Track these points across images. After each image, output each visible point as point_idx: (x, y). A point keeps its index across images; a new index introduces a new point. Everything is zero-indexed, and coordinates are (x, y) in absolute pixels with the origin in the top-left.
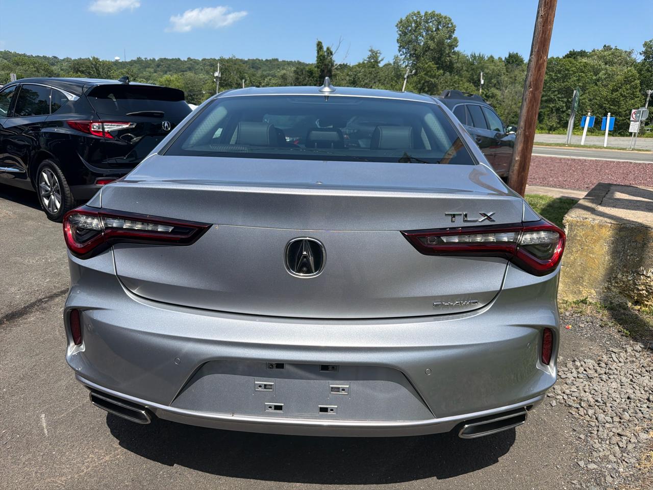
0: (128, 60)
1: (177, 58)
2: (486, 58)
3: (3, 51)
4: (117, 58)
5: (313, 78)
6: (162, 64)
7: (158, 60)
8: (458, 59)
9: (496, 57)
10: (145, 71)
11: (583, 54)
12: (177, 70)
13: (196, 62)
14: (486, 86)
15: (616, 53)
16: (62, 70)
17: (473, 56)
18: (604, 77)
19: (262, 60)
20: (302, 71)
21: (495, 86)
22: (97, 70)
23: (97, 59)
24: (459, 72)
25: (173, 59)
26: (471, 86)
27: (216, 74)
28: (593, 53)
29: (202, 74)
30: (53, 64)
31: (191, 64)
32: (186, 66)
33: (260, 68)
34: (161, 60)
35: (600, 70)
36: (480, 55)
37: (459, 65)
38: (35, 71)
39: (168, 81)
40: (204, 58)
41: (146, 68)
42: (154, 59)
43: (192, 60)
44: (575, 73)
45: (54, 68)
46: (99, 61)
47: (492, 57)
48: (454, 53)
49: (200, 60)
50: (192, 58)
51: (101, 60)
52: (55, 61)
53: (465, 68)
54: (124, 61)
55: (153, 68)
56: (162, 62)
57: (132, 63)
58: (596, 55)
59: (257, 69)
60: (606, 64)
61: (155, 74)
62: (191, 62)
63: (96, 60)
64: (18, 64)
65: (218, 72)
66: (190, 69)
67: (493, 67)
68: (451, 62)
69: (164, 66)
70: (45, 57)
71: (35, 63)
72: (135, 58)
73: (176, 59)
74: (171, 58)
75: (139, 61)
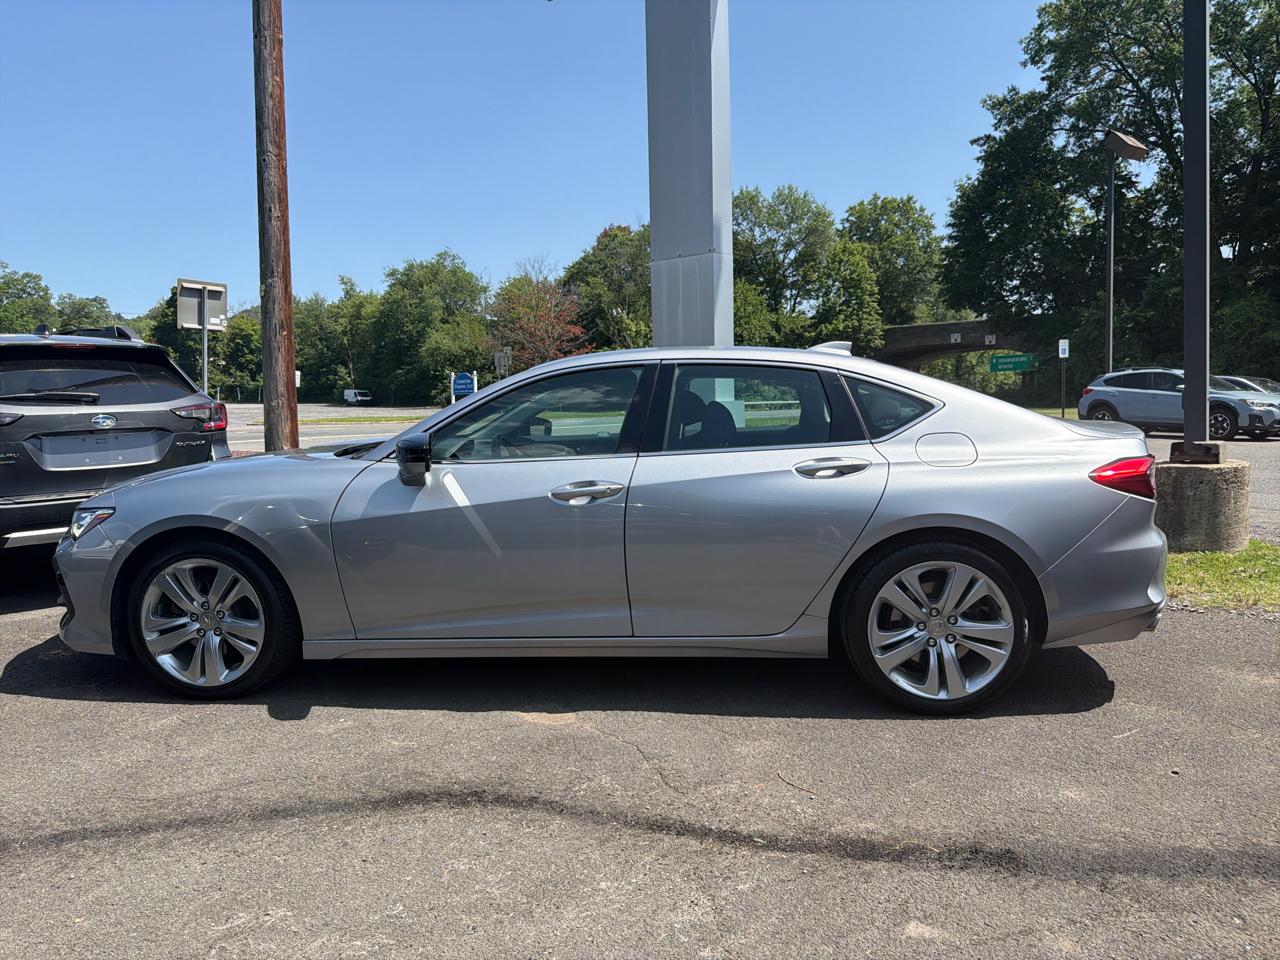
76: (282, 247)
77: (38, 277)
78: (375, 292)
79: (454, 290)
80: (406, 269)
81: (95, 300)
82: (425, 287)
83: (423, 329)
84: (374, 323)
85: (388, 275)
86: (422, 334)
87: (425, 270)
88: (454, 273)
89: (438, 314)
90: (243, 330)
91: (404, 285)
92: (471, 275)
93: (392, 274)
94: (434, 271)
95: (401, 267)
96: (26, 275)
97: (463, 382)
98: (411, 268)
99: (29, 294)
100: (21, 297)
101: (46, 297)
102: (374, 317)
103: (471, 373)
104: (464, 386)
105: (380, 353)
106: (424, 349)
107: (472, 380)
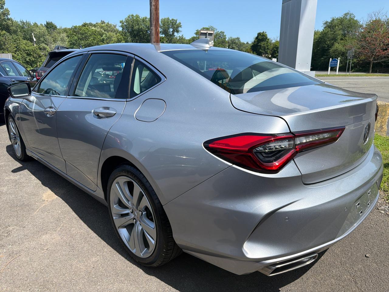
2: (32, 24)
8: (12, 23)
9: (39, 24)
11: (91, 24)
14: (38, 43)
15: (108, 25)
17: (22, 22)
18: (105, 38)
21: (43, 42)
24: (15, 32)
26: (29, 42)
28: (97, 24)
35: (103, 34)
36: (27, 22)
37: (14, 28)
44: (91, 35)
47: (36, 23)
48: (9, 19)
53: (19, 30)
58: (98, 25)
60: (105, 31)
67: (39, 30)
68: (7, 25)
76: (155, 16)
77: (224, 32)
78: (319, 30)
79: (348, 27)
80: (331, 21)
81: (237, 38)
82: (336, 27)
83: (333, 43)
84: (317, 41)
85: (324, 24)
86: (333, 44)
87: (339, 20)
88: (350, 20)
89: (339, 37)
90: (276, 46)
91: (329, 27)
92: (356, 21)
93: (326, 23)
94: (341, 21)
95: (329, 20)
96: (221, 32)
97: (334, 62)
98: (333, 20)
99: (221, 37)
100: (219, 38)
101: (225, 38)
102: (317, 39)
103: (338, 59)
104: (334, 64)
105: (317, 52)
106: (331, 50)
107: (337, 61)
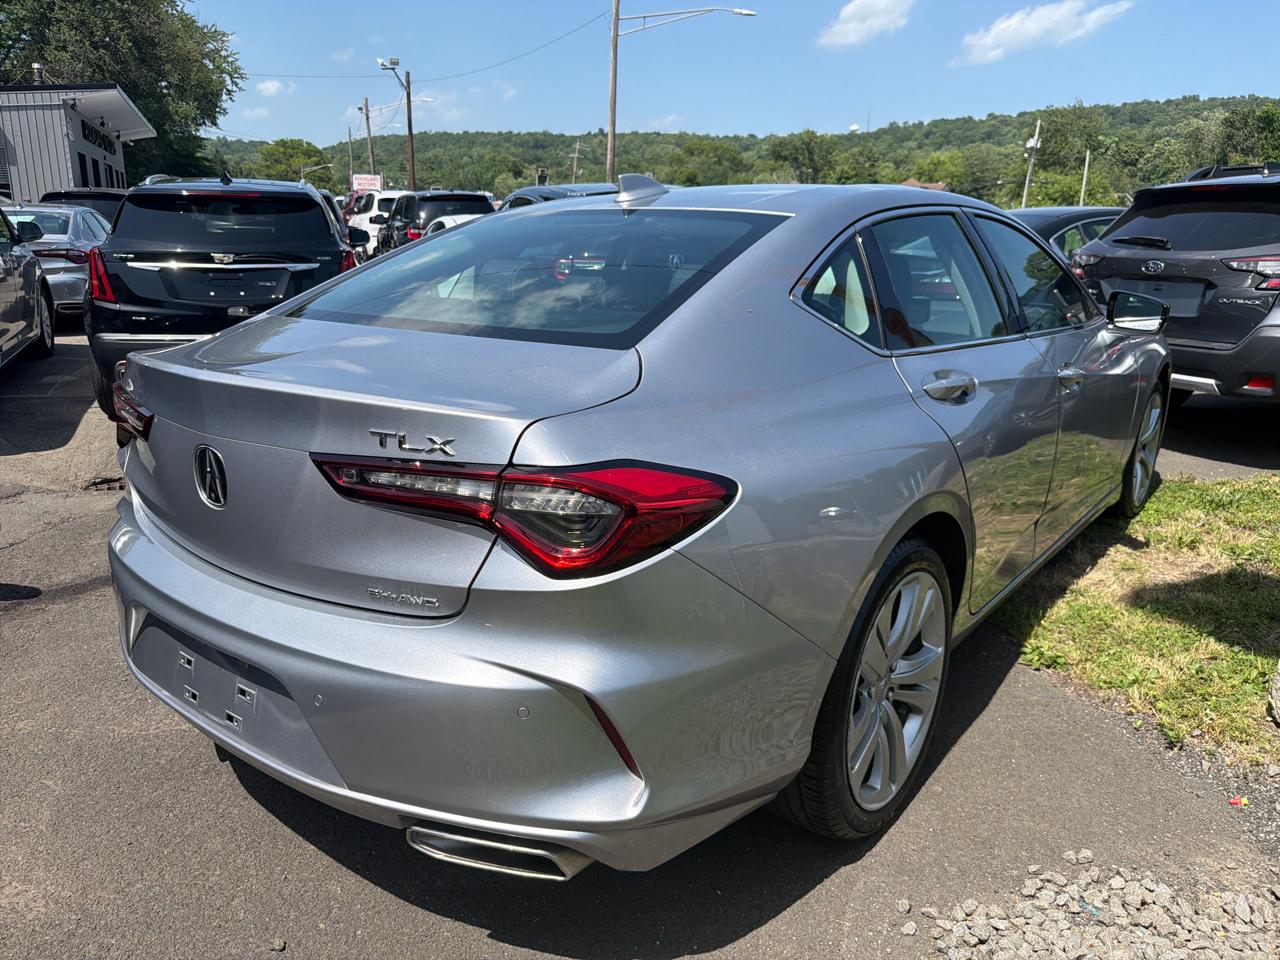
0: (873, 129)
1: (966, 116)
3: (677, 133)
4: (854, 127)
5: (1272, 132)
6: (935, 130)
7: (929, 125)
10: (901, 147)
12: (962, 141)
13: (1005, 121)
16: (759, 157)
19: (1157, 102)
20: (1245, 118)
22: (810, 153)
23: (813, 133)
25: (957, 120)
27: (1031, 143)
29: (1012, 145)
30: (747, 149)
31: (994, 126)
32: (984, 131)
33: (1149, 121)
34: (935, 124)
38: (716, 162)
39: (934, 164)
40: (1023, 110)
41: (903, 141)
42: (921, 123)
43: (996, 117)
45: (746, 156)
46: (816, 137)
49: (1014, 115)
50: (997, 114)
51: (818, 134)
52: (750, 143)
54: (865, 131)
55: (916, 140)
56: (936, 127)
57: (878, 135)
59: (1142, 124)
61: (918, 151)
62: (993, 122)
63: (811, 134)
64: (692, 154)
65: (1036, 137)
66: (988, 136)
69: (938, 135)
70: (736, 138)
71: (717, 149)
72: (885, 125)
73: (964, 118)
74: (954, 118)
75: (893, 129)
